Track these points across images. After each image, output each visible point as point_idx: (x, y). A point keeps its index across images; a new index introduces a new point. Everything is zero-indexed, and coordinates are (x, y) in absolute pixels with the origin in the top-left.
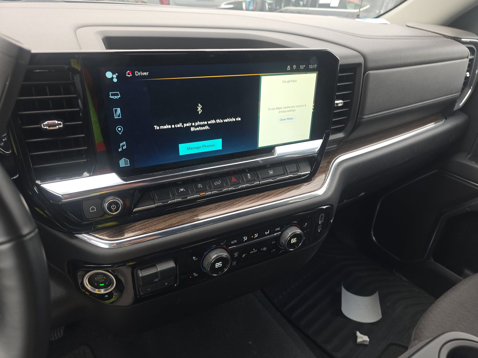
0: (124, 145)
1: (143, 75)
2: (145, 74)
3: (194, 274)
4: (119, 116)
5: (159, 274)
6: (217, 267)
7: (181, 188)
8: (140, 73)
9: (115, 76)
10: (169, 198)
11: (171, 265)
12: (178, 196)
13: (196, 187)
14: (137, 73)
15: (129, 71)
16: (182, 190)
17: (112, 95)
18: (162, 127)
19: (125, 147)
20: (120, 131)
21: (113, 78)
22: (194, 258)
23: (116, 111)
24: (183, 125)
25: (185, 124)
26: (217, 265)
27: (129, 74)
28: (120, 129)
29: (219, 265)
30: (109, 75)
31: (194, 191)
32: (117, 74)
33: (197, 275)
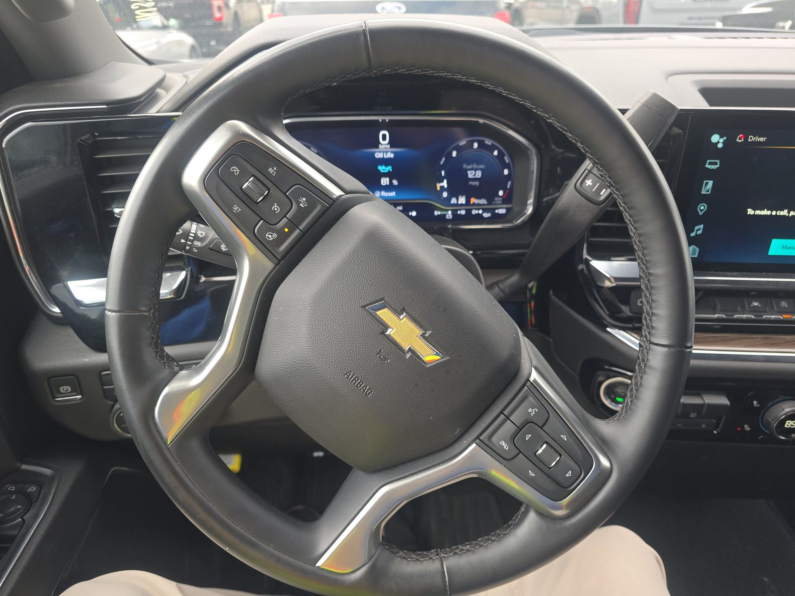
0: (700, 229)
1: (758, 141)
2: (762, 139)
3: (746, 426)
4: (708, 191)
5: (705, 408)
6: (787, 427)
7: (755, 301)
8: (755, 138)
9: (722, 140)
10: (737, 312)
11: (723, 401)
12: (750, 312)
13: (778, 305)
14: (751, 138)
15: (741, 135)
16: (756, 304)
17: (710, 163)
18: (758, 212)
19: (699, 232)
20: (701, 210)
21: (718, 142)
22: (755, 402)
23: (707, 184)
24: (789, 212)
25: (791, 212)
26: (788, 424)
27: (740, 139)
28: (702, 208)
29: (791, 425)
30: (715, 138)
31: (774, 309)
32: (725, 138)
33: (749, 429)
